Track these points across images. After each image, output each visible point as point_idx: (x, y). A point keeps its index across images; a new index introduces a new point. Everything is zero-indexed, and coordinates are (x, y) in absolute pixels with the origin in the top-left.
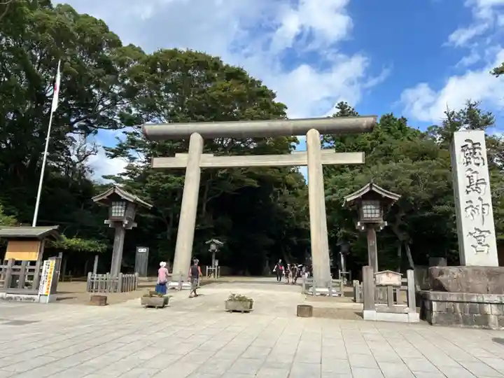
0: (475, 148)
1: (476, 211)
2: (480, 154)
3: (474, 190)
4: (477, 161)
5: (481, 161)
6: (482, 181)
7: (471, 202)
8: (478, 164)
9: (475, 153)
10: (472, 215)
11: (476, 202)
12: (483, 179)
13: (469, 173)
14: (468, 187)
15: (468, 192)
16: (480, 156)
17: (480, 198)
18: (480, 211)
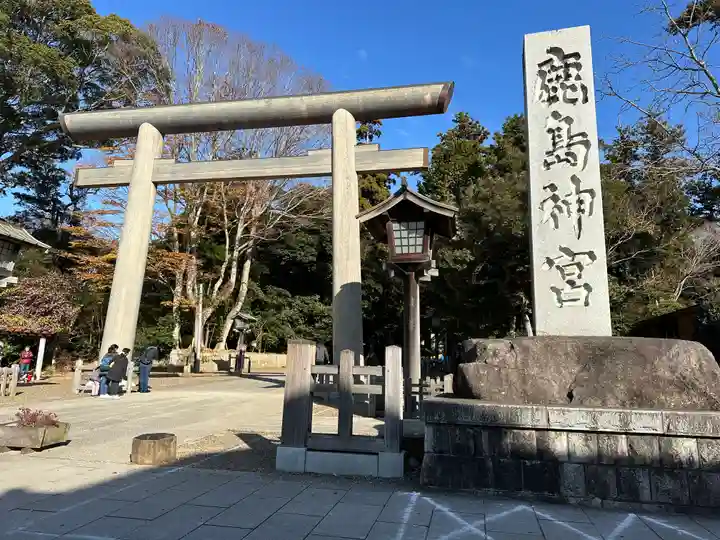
0: (567, 66)
1: (564, 207)
2: (578, 78)
3: (560, 161)
4: (570, 94)
5: (579, 94)
6: (580, 138)
7: (553, 187)
8: (574, 101)
9: (568, 76)
10: (554, 216)
11: (566, 188)
12: (583, 134)
13: (553, 123)
14: (549, 153)
15: (547, 165)
16: (578, 84)
17: (574, 179)
18: (574, 207)
